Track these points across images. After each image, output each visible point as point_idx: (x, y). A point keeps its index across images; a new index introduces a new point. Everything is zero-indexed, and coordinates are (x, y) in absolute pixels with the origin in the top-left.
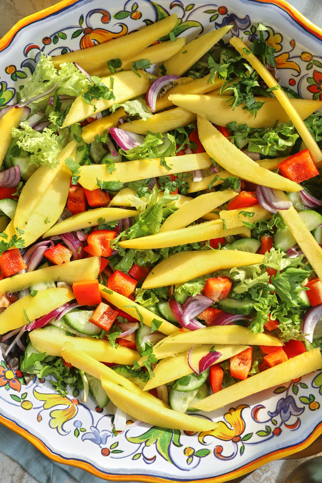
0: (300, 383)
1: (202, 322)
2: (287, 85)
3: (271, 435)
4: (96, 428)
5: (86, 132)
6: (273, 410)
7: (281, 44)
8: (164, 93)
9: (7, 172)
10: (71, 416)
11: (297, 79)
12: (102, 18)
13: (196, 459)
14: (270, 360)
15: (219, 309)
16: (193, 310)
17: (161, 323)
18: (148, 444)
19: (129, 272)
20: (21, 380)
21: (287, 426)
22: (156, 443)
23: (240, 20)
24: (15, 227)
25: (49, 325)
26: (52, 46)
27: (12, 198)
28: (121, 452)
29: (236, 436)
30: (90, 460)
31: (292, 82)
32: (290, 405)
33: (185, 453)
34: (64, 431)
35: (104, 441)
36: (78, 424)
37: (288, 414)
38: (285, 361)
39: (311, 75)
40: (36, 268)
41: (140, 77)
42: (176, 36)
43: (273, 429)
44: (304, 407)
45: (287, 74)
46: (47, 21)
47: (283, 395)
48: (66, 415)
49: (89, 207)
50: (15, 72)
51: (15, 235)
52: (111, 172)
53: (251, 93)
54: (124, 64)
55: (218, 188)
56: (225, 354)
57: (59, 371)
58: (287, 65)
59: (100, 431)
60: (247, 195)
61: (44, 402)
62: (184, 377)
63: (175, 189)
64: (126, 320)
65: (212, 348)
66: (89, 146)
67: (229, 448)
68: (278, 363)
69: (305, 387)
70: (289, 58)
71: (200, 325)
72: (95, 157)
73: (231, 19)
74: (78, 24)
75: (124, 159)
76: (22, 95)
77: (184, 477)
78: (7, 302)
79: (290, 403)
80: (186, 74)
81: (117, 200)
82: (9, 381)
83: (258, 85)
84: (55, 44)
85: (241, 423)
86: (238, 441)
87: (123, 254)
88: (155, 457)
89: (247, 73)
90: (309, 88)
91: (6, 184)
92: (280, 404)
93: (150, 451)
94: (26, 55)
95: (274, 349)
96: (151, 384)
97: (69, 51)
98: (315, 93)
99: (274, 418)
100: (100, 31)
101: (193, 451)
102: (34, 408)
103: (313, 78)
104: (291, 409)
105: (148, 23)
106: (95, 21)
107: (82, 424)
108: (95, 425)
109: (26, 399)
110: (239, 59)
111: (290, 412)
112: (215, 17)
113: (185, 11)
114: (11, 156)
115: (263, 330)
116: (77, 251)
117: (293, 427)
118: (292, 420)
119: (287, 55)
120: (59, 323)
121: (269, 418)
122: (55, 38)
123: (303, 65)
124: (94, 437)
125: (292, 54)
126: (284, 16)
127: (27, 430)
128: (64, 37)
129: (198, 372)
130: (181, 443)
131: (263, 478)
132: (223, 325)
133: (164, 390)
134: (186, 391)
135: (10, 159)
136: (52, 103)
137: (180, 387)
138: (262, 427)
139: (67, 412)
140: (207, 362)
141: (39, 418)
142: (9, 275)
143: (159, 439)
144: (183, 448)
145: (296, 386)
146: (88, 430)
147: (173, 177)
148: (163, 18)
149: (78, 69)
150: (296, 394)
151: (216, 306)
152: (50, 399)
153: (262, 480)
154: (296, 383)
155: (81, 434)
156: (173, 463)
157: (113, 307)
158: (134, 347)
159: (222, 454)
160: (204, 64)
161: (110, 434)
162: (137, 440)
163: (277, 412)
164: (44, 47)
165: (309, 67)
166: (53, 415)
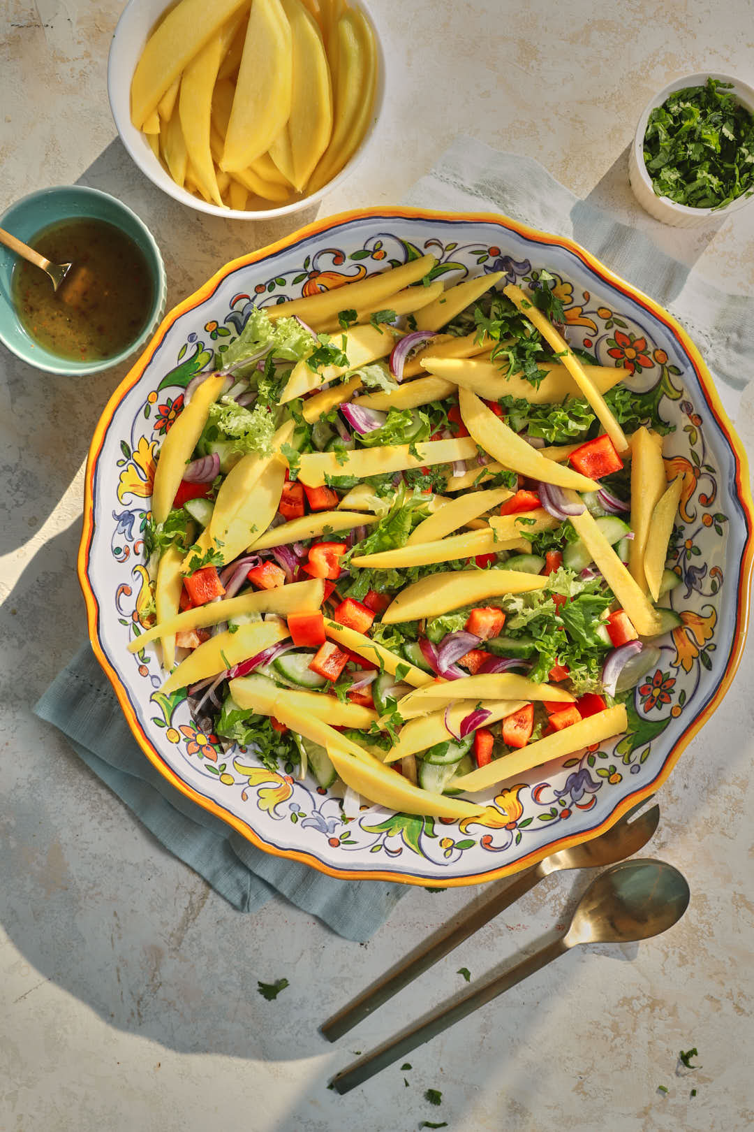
0: (598, 753)
1: (465, 669)
2: (581, 346)
3: (558, 818)
4: (319, 813)
5: (308, 408)
6: (561, 788)
7: (572, 295)
8: (414, 355)
9: (201, 462)
10: (285, 796)
11: (594, 340)
12: (334, 259)
13: (456, 852)
14: (558, 720)
15: (487, 652)
16: (452, 653)
17: (409, 669)
18: (390, 834)
19: (364, 601)
20: (217, 748)
21: (579, 806)
22: (401, 833)
23: (517, 264)
24: (212, 536)
25: (255, 673)
26: (267, 294)
27: (205, 497)
28: (355, 843)
29: (510, 823)
30: (314, 852)
31: (588, 343)
32: (584, 781)
33: (441, 845)
34: (278, 815)
35: (331, 829)
36: (295, 808)
37: (581, 791)
38: (577, 721)
39: (612, 336)
40: (236, 595)
41: (382, 333)
42: (431, 280)
43: (560, 812)
44: (602, 782)
45: (581, 333)
46: (263, 265)
47: (575, 769)
48: (278, 796)
49: (309, 510)
50: (216, 330)
51: (212, 548)
52: (341, 461)
53: (531, 358)
54: (360, 316)
55: (487, 486)
56: (496, 713)
57: (267, 737)
58: (581, 321)
59: (325, 817)
60: (526, 496)
61: (248, 777)
62: (439, 744)
63: (428, 487)
64: (360, 667)
65: (478, 705)
66: (311, 427)
67: (500, 837)
68: (567, 725)
69: (604, 756)
70: (582, 313)
71: (462, 673)
72: (319, 442)
73: (504, 263)
74: (302, 267)
75: (359, 446)
76: (224, 359)
77: (441, 873)
78: (197, 641)
79: (584, 778)
80: (443, 330)
81: (348, 501)
82: (201, 747)
83: (541, 349)
84: (270, 291)
85: (518, 806)
86: (514, 829)
87: (356, 575)
88: (401, 849)
89: (526, 332)
90: (609, 352)
91: (198, 478)
92: (572, 780)
93: (394, 842)
94: (232, 307)
95: (563, 706)
96: (392, 756)
97: (286, 300)
98: (617, 359)
99: (562, 798)
100: (330, 274)
101: (452, 842)
102: (236, 784)
103: (615, 339)
104: (585, 785)
105: (395, 264)
106: (325, 263)
107: (300, 808)
108: (317, 810)
109: (225, 772)
110: (516, 314)
111: (584, 789)
112: (485, 258)
113: (444, 251)
114: (206, 440)
115: (547, 679)
116: (293, 571)
117: (588, 807)
118: (587, 798)
119: (579, 310)
120: (267, 671)
122: (271, 285)
123: (601, 324)
124: (318, 824)
125: (586, 309)
126: (575, 262)
127: (229, 811)
128: (283, 283)
129: (459, 737)
130: (436, 833)
131: (549, 896)
132: (493, 673)
133: (410, 764)
134: (441, 764)
135: (205, 445)
136: (263, 369)
137: (434, 758)
138: (547, 810)
139: (278, 792)
140: (471, 723)
141: (244, 797)
142: (202, 602)
143: (405, 828)
144: (438, 840)
145: (592, 756)
146: (309, 815)
147: (426, 471)
148: (415, 258)
149: (300, 325)
150: (592, 766)
151: (484, 647)
152: (255, 773)
153: (547, 899)
154: (593, 752)
155: (300, 819)
156: (426, 856)
157: (342, 649)
158: (370, 705)
159: (491, 844)
160: (468, 317)
161: (339, 822)
162: (375, 830)
163: (566, 791)
164: (255, 297)
165: (609, 326)
166: (261, 794)
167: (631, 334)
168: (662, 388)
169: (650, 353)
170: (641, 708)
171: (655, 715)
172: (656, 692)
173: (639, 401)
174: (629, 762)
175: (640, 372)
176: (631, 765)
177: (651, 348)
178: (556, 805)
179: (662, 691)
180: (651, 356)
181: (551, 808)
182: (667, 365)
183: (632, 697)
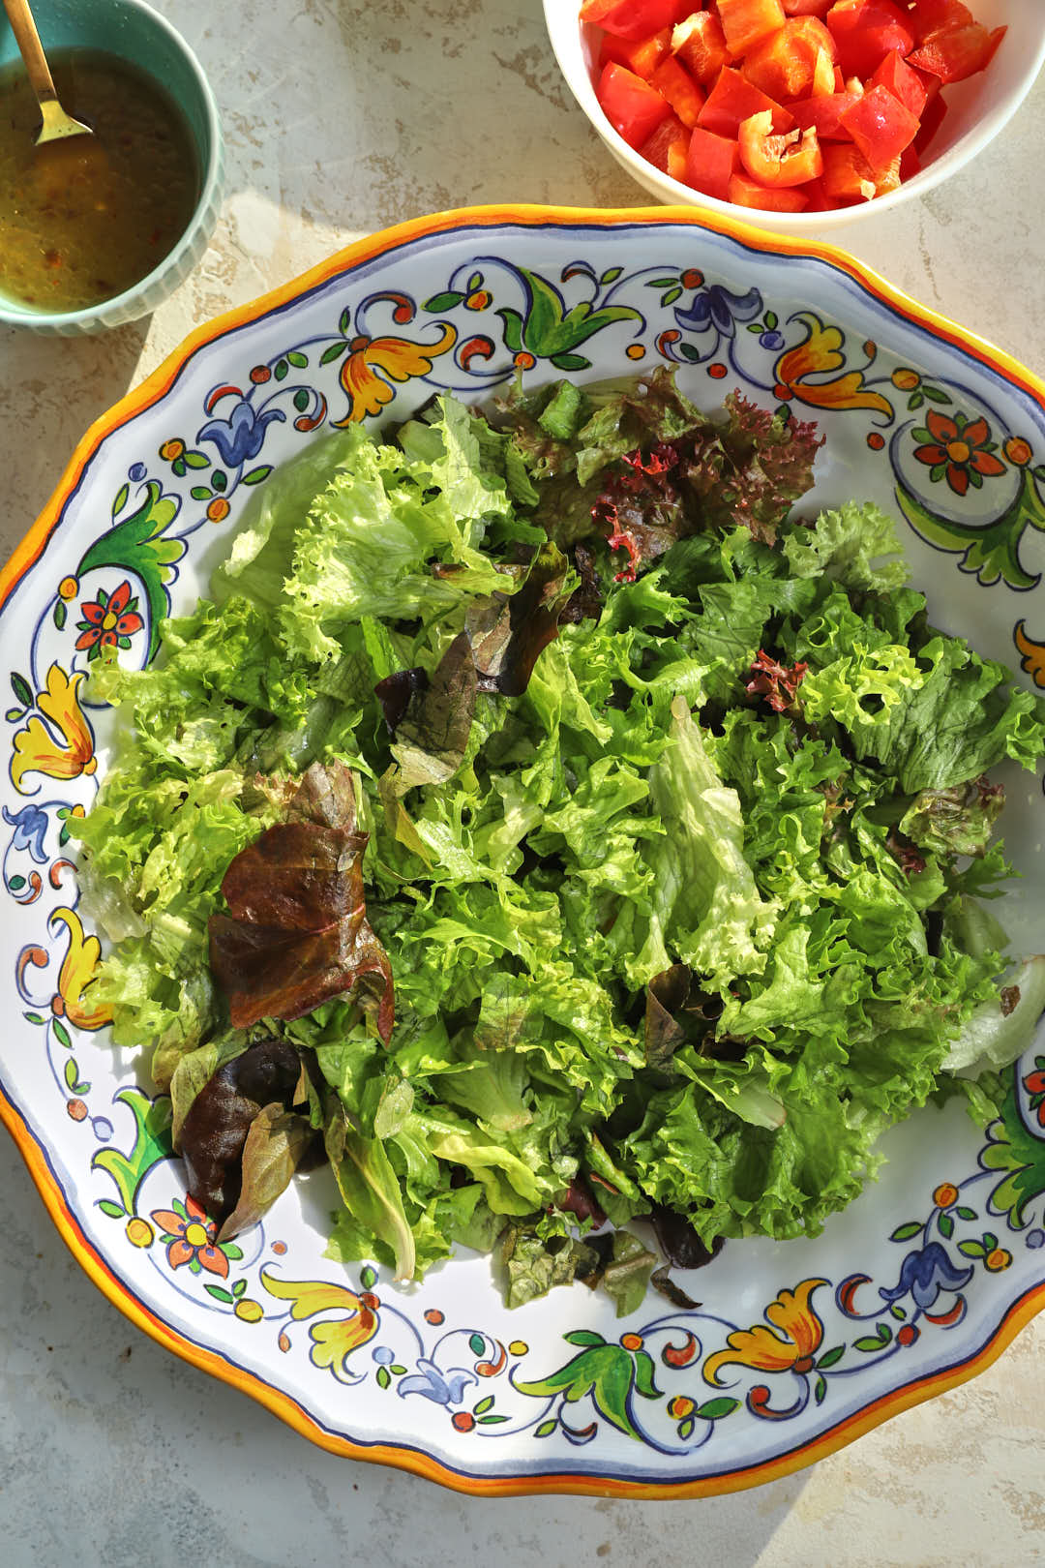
0: (958, 1209)
2: (863, 448)
3: (893, 1344)
4: (431, 1362)
6: (892, 1283)
7: (842, 350)
10: (365, 1335)
11: (887, 434)
12: (395, 312)
13: (702, 1426)
18: (571, 1396)
20: (227, 1248)
21: (932, 1318)
22: (592, 1392)
23: (738, 300)
26: (273, 385)
28: (505, 1419)
29: (801, 1359)
30: (427, 1445)
31: (875, 441)
32: (937, 1266)
33: (671, 1413)
34: (351, 1374)
35: (456, 1396)
36: (384, 1357)
37: (932, 1288)
39: (920, 423)
42: (578, 344)
43: (896, 1332)
44: (972, 1267)
45: (864, 423)
46: (262, 328)
47: (917, 1244)
48: (350, 1334)
50: (182, 456)
58: (860, 400)
59: (444, 1371)
61: (290, 1303)
67: (784, 1390)
69: (970, 1215)
70: (863, 384)
73: (714, 302)
74: (336, 330)
77: (674, 1471)
79: (935, 1261)
82: (196, 1251)
84: (279, 380)
85: (811, 1324)
86: (809, 1371)
88: (594, 1426)
92: (912, 1265)
93: (580, 1414)
94: (209, 412)
97: (312, 396)
98: (934, 466)
99: (897, 1304)
100: (390, 343)
101: (691, 1405)
102: (267, 1318)
103: (928, 428)
105: (510, 318)
106: (379, 321)
107: (393, 1355)
108: (428, 1357)
109: (244, 1296)
111: (938, 1284)
112: (673, 295)
113: (598, 284)
117: (948, 1319)
118: (945, 1303)
119: (857, 378)
121: (885, 1303)
122: (280, 366)
123: (899, 399)
124: (431, 1387)
125: (870, 375)
126: (844, 286)
127: (255, 1375)
128: (302, 363)
130: (659, 1386)
138: (869, 1329)
139: (351, 1328)
141: (284, 1344)
143: (599, 1382)
144: (664, 1401)
145: (946, 1217)
146: (413, 1370)
150: (949, 1236)
152: (304, 1294)
154: (945, 1208)
155: (395, 1379)
156: (643, 1438)
159: (769, 1405)
161: (468, 1377)
162: (542, 1389)
163: (903, 1288)
164: (252, 391)
165: (916, 402)
166: (317, 1333)
167: (960, 414)
168: (1024, 512)
169: (996, 447)
170: (1031, 1118)
173: (980, 542)
174: (1022, 1226)
175: (979, 486)
176: (1027, 1231)
177: (998, 436)
178: (887, 1319)
180: (998, 453)
181: (878, 1326)
182: (1033, 465)
183: (1012, 1097)
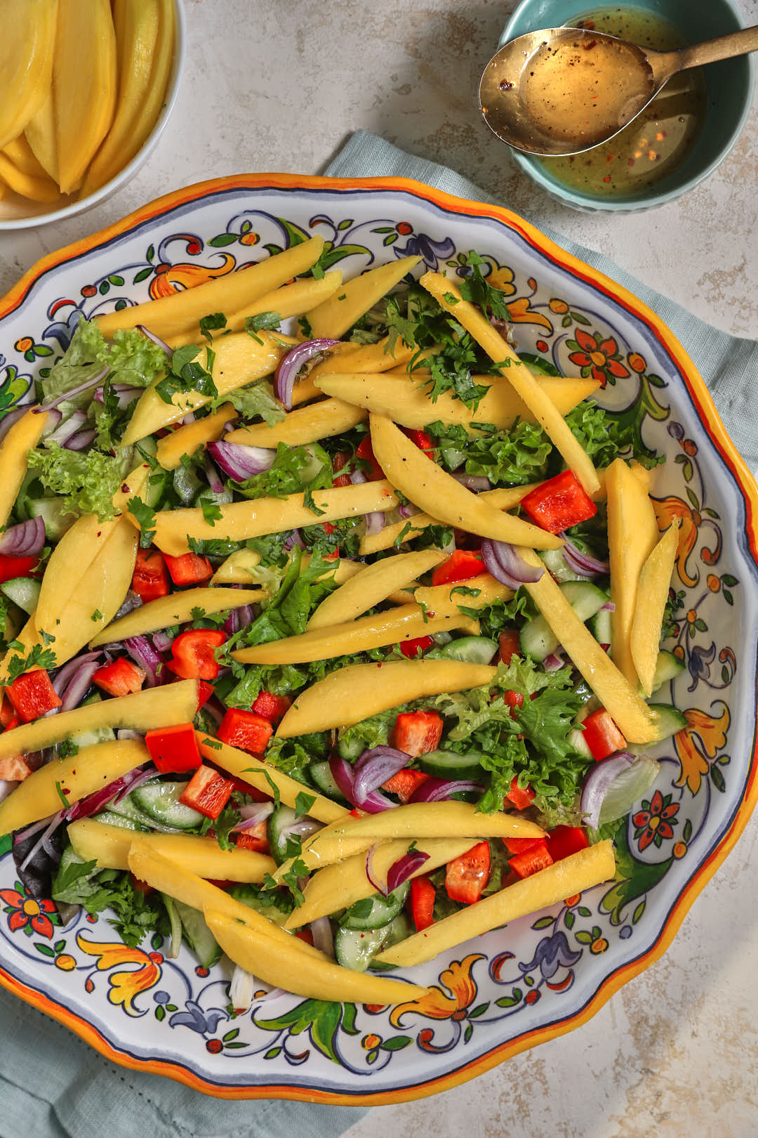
0: (579, 908)
1: (393, 797)
2: (533, 350)
3: (522, 1003)
4: (196, 1004)
5: (165, 450)
6: (528, 959)
7: (514, 283)
8: (307, 372)
9: (20, 528)
10: (150, 982)
11: (550, 342)
12: (188, 247)
13: (383, 1055)
14: (521, 867)
15: (422, 772)
16: (372, 775)
17: (313, 799)
18: (294, 1030)
19: (253, 707)
20: (53, 917)
21: (550, 986)
23: (437, 244)
24: (38, 629)
25: (104, 810)
26: (99, 298)
27: (30, 576)
28: (244, 1045)
29: (459, 1011)
30: (186, 1061)
31: (542, 347)
32: (559, 949)
33: (363, 1045)
34: (137, 1010)
35: (211, 1027)
36: (162, 998)
37: (554, 963)
38: (547, 866)
39: (572, 336)
40: (80, 704)
41: (261, 343)
42: (325, 269)
43: (525, 994)
44: (582, 950)
45: (533, 333)
47: (548, 932)
48: (139, 981)
49: (174, 587)
50: (32, 348)
51: (39, 645)
52: (212, 517)
53: (464, 370)
54: (231, 322)
55: (416, 545)
56: (437, 857)
57: (126, 899)
58: (529, 318)
59: (205, 1009)
60: (470, 556)
61: (97, 958)
62: (359, 902)
63: (333, 549)
64: (249, 798)
65: (412, 846)
66: (170, 475)
67: (444, 1031)
68: (533, 872)
69: (586, 913)
70: (530, 307)
71: (388, 803)
72: (186, 494)
73: (421, 244)
74: (144, 260)
75: (238, 497)
76: (45, 389)
77: (361, 1086)
78: (24, 771)
79: (559, 945)
80: (346, 337)
81: (228, 572)
82: (30, 918)
83: (474, 360)
84: (103, 294)
85: (470, 987)
86: (463, 1019)
87: (240, 673)
88: (308, 1052)
89: (454, 336)
90: (571, 357)
91: (18, 549)
92: (543, 947)
93: (299, 1043)
94: (51, 317)
95: (528, 846)
96: (299, 918)
97: (129, 305)
98: (583, 367)
99: (529, 974)
100: (185, 268)
101: (378, 1040)
102: (80, 969)
103: (576, 341)
104: (560, 955)
105: (273, 250)
106: (176, 253)
107: (169, 998)
108: (194, 999)
109: (62, 952)
110: (439, 312)
111: (558, 962)
112: (391, 239)
113: (336, 230)
114: (27, 498)
115: (501, 805)
116: (154, 672)
117: (560, 987)
118: (561, 975)
119: (525, 303)
120: (124, 806)
121: (521, 974)
122: (104, 285)
123: (557, 320)
124: (194, 1021)
125: (534, 301)
127: (67, 1008)
128: (120, 283)
129: (385, 891)
130: (358, 1027)
132: (430, 801)
133: (322, 928)
134: (364, 929)
135: (25, 504)
136: (102, 398)
137: (354, 921)
138: (507, 991)
139: (139, 977)
140: (401, 873)
141: (89, 987)
142: (30, 718)
143: (315, 1022)
144: (360, 1037)
145: (571, 914)
146: (182, 1008)
147: (330, 527)
148: (299, 242)
149: (148, 337)
150: (570, 928)
151: (417, 766)
152: (108, 952)
154: (571, 907)
155: (169, 1015)
156: (341, 1062)
157: (224, 774)
158: (266, 848)
159: (432, 1043)
160: (377, 317)
161: (222, 1015)
162: (274, 1025)
163: (535, 963)
164: (83, 302)
165: (567, 322)
166: (114, 980)
167: (597, 333)
168: (643, 404)
169: (622, 358)
170: (634, 844)
171: (652, 855)
172: (655, 823)
173: (616, 423)
174: (619, 922)
175: (613, 384)
176: (620, 927)
177: (623, 352)
178: (521, 985)
179: (661, 820)
180: (624, 362)
181: (514, 989)
182: (647, 373)
183: (624, 830)
